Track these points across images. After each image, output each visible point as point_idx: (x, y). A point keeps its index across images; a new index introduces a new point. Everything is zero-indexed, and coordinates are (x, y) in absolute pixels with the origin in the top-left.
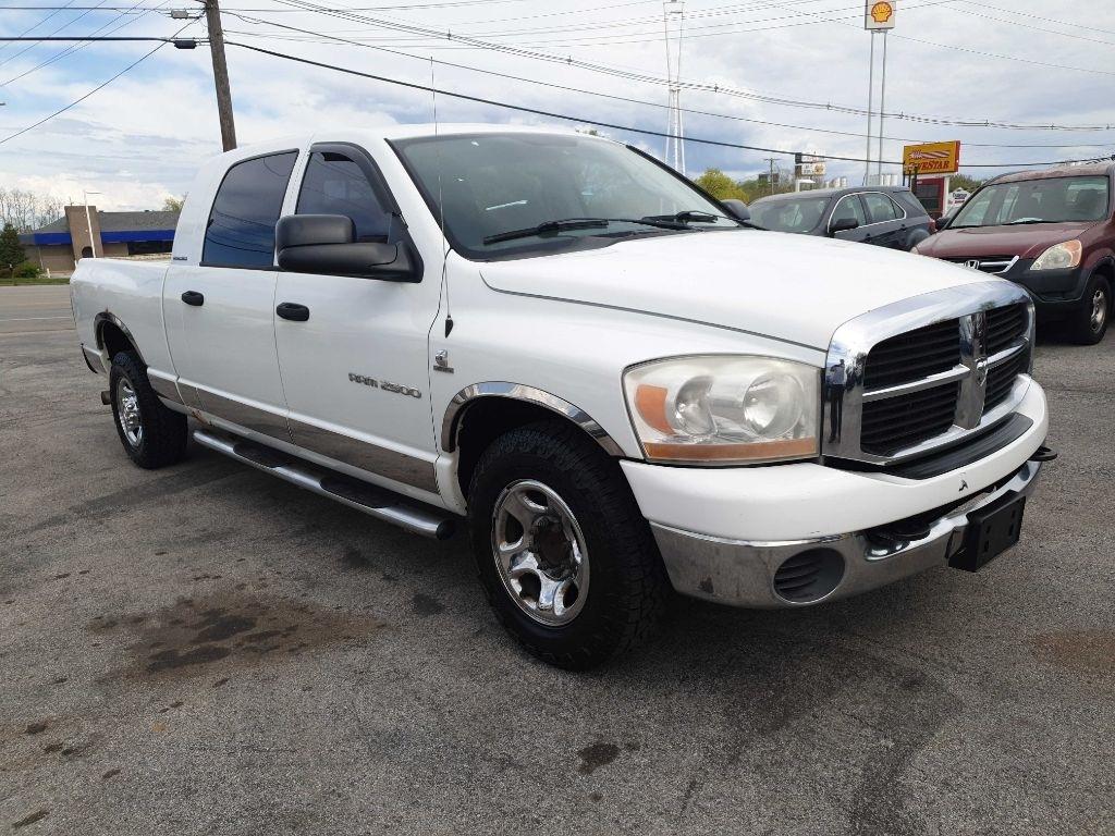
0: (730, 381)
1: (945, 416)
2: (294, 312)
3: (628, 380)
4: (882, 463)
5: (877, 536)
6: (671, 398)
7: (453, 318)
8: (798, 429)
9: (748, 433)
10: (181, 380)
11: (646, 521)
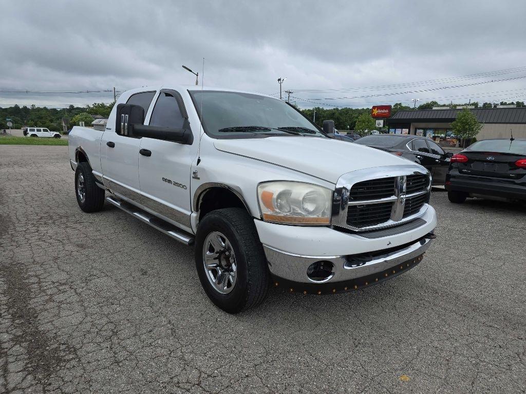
0: (299, 192)
1: (386, 215)
2: (146, 153)
3: (259, 189)
4: (357, 231)
5: (351, 259)
6: (275, 196)
7: (200, 158)
8: (323, 213)
9: (303, 213)
10: (104, 176)
11: (261, 244)
